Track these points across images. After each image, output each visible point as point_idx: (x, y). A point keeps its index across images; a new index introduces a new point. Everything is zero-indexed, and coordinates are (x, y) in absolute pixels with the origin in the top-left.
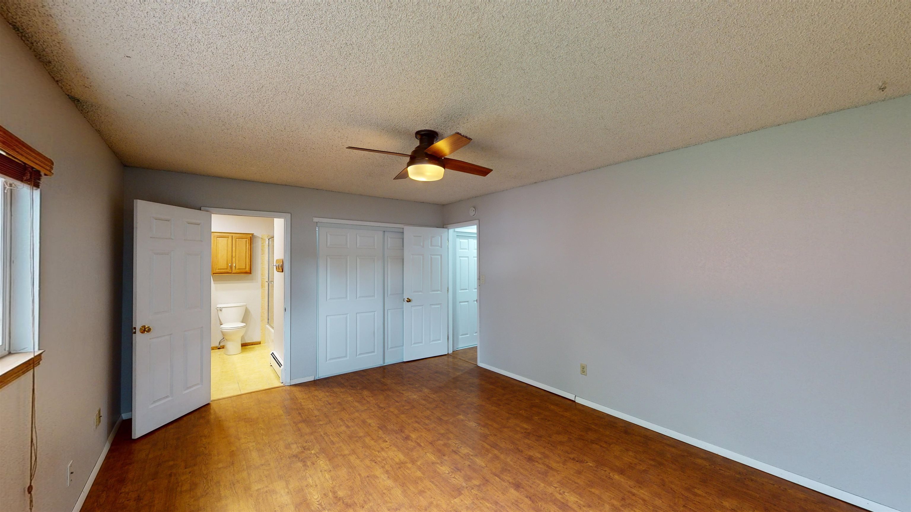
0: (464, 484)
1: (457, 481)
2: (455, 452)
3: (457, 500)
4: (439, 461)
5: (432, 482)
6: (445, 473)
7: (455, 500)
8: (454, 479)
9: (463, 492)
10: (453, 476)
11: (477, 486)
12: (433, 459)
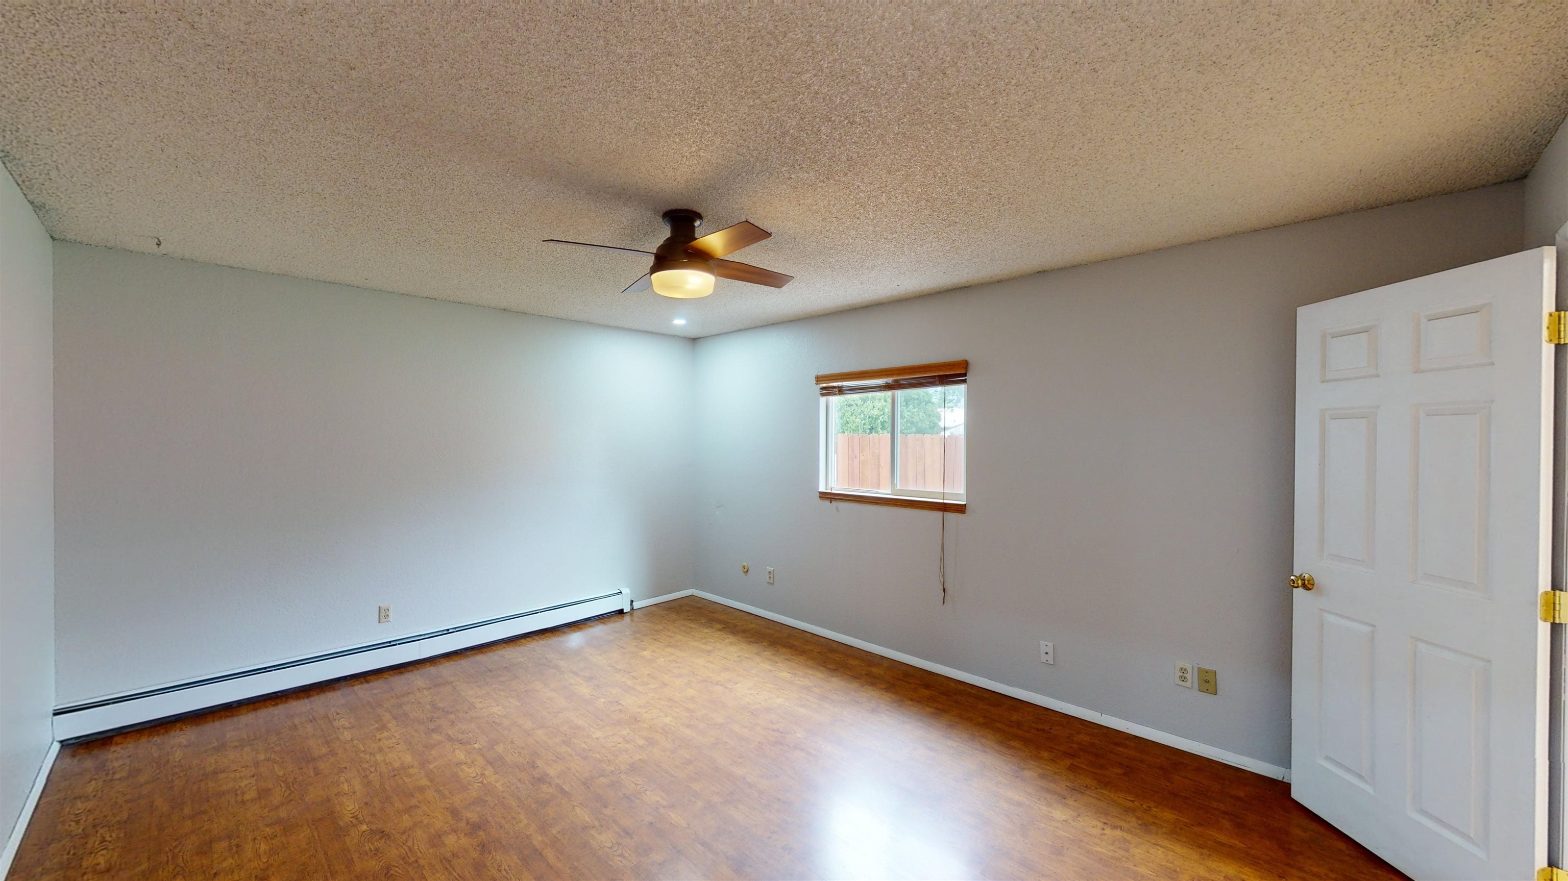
0: (623, 776)
1: (633, 780)
2: (627, 833)
3: (638, 757)
4: (662, 810)
5: (672, 776)
6: (651, 791)
7: (641, 757)
8: (639, 783)
9: (628, 767)
10: (639, 787)
11: (604, 776)
12: (673, 815)
